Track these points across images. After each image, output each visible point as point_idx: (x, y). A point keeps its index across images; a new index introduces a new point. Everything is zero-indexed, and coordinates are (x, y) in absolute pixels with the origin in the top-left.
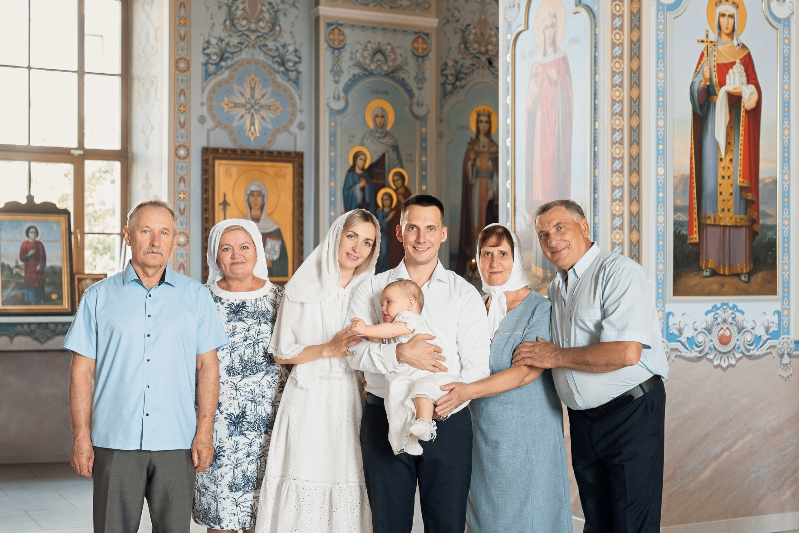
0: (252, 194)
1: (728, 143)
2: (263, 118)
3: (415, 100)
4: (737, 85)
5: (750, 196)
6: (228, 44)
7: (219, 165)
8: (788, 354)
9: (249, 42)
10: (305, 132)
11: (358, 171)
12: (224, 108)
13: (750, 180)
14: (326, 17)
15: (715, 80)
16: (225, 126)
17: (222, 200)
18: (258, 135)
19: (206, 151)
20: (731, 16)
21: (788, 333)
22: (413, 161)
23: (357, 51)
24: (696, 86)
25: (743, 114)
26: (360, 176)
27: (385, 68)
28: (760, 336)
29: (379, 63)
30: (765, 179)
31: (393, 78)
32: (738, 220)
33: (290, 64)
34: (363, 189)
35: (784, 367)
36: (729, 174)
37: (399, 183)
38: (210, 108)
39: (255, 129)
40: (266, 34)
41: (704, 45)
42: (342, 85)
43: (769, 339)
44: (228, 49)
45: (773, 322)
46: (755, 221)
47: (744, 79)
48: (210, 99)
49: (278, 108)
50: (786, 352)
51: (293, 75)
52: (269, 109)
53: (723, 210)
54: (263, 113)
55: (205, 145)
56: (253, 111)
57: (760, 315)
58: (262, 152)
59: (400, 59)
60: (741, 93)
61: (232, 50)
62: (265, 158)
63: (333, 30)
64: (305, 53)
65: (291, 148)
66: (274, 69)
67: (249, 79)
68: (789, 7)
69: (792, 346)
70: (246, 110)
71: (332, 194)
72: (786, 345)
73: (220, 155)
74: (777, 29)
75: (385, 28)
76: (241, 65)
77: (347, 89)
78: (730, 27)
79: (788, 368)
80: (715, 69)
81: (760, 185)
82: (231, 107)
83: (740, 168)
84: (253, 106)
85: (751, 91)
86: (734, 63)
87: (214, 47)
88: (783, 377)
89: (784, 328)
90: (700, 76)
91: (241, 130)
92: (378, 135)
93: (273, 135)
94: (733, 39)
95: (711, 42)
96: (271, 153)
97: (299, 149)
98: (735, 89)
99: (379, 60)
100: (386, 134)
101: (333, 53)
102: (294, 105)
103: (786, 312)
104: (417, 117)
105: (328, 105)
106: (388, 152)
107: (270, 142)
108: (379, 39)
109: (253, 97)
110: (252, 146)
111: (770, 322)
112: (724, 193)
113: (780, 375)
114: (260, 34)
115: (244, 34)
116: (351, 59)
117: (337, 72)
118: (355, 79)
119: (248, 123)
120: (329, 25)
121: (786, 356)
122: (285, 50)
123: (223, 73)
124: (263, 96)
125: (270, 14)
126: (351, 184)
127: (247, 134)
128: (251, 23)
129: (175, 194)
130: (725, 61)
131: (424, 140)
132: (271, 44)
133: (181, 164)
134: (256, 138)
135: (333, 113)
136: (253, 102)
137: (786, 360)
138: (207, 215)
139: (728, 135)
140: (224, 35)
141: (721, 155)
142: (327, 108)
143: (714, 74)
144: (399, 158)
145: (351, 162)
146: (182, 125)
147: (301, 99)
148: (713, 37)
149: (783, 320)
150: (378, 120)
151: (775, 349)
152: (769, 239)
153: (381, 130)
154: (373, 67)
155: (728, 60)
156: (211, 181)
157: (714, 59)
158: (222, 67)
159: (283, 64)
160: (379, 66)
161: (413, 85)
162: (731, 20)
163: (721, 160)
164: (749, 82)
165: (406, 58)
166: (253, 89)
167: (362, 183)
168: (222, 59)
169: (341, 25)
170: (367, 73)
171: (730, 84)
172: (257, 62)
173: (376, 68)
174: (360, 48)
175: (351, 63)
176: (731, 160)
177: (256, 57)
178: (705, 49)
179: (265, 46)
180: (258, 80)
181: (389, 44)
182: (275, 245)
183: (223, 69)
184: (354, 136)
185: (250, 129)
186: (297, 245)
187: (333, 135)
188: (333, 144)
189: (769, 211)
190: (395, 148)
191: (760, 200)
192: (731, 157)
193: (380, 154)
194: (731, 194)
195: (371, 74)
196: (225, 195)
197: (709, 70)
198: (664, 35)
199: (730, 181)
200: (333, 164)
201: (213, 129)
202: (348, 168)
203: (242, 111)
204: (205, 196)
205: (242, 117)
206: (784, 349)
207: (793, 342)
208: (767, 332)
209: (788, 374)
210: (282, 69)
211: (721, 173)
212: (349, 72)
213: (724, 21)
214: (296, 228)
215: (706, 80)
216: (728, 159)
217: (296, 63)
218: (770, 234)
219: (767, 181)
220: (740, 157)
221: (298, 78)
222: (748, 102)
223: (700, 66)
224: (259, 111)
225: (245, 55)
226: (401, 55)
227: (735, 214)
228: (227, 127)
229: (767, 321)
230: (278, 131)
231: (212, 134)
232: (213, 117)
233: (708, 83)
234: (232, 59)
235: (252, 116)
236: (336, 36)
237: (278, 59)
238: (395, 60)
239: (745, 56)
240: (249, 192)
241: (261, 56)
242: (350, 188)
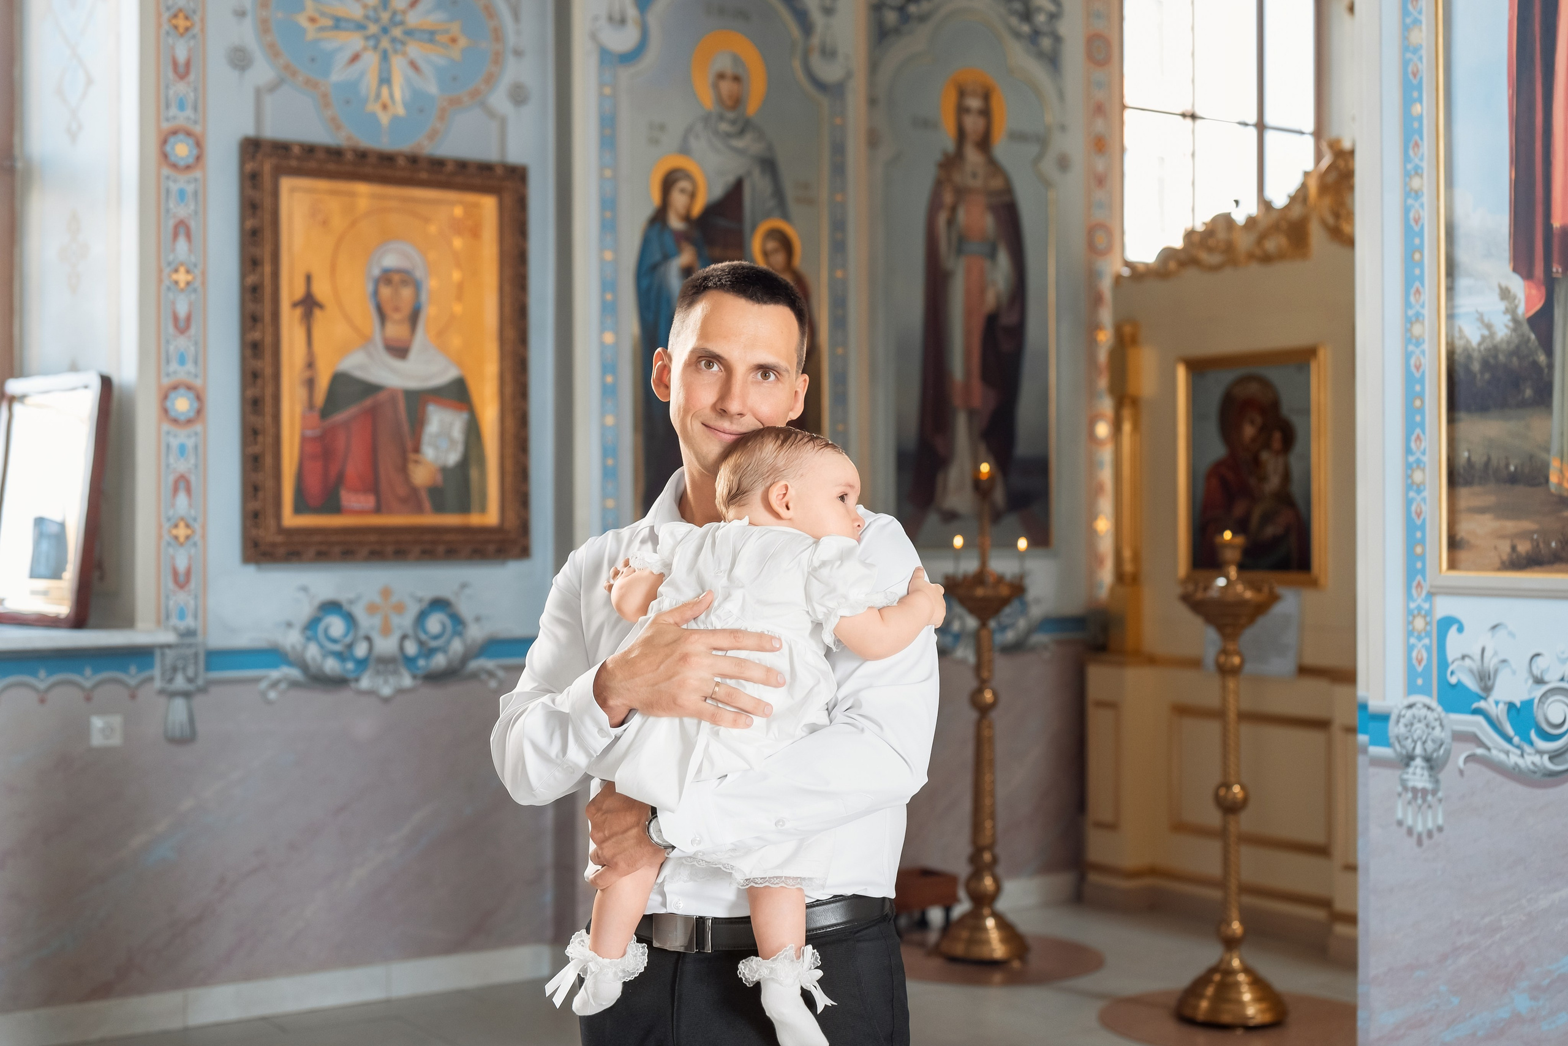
0: (386, 277)
2: (413, 65)
3: (815, 41)
7: (292, 190)
10: (528, 111)
11: (676, 223)
12: (304, 30)
16: (308, 82)
17: (299, 292)
18: (401, 111)
19: (251, 147)
22: (809, 202)
26: (681, 238)
34: (687, 273)
37: (779, 259)
38: (264, 27)
39: (392, 96)
48: (263, 1)
49: (454, 40)
52: (432, 41)
54: (414, 50)
55: (250, 131)
56: (385, 43)
58: (414, 160)
62: (424, 175)
65: (490, 154)
70: (367, 38)
71: (608, 285)
73: (294, 163)
82: (322, 29)
84: (385, 30)
91: (352, 95)
92: (724, 127)
93: (443, 114)
96: (437, 164)
97: (514, 156)
100: (746, 126)
102: (498, 35)
104: (821, 86)
105: (593, 36)
106: (749, 173)
107: (433, 135)
109: (385, 3)
110: (385, 143)
119: (372, 77)
124: (413, 5)
126: (657, 257)
127: (369, 106)
129: (160, 271)
131: (839, 149)
133: (181, 182)
134: (395, 119)
135: (610, 60)
136: (385, 18)
138: (256, 335)
142: (590, 47)
144: (779, 193)
145: (655, 198)
146: (182, 71)
147: (516, 16)
150: (726, 87)
153: (731, 115)
156: (268, 234)
182: (452, 425)
184: (662, 128)
186: (510, 423)
187: (608, 124)
188: (608, 143)
190: (769, 165)
193: (731, 179)
196: (309, 279)
200: (609, 205)
201: (273, 88)
202: (649, 213)
203: (355, 42)
204: (251, 280)
205: (355, 58)
214: (508, 377)
224: (403, 43)
228: (311, 84)
230: (455, 102)
231: (268, 100)
232: (273, 52)
235: (385, 57)
240: (376, 272)
242: (654, 267)
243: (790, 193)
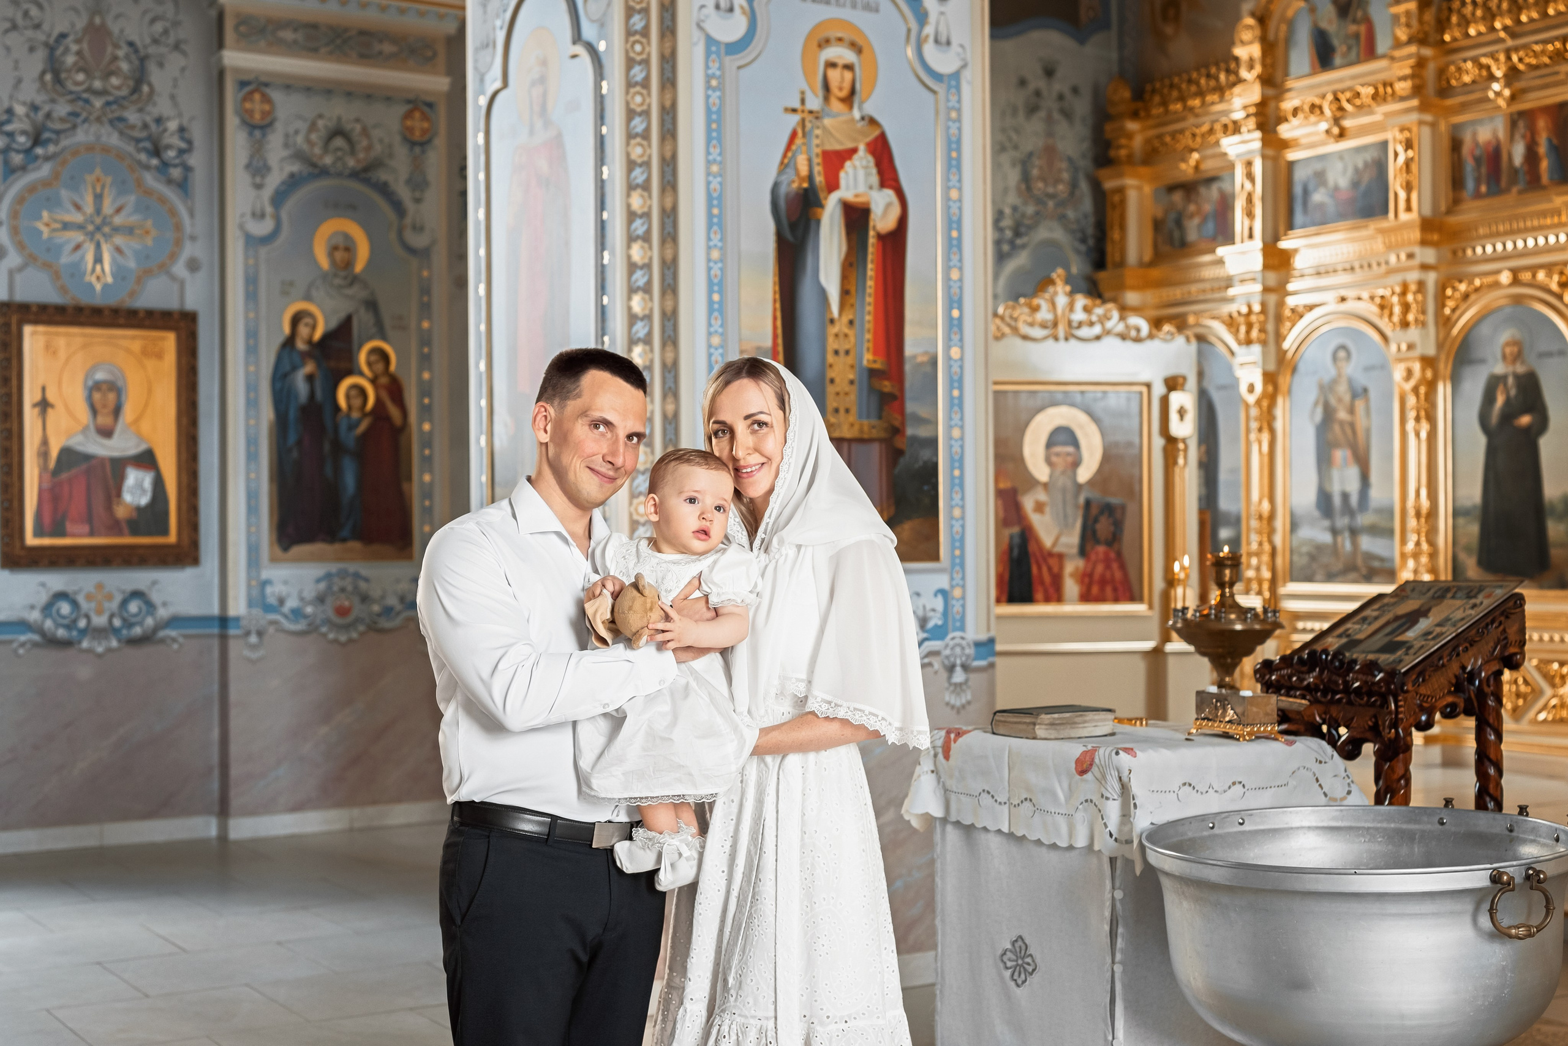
0: (97, 386)
1: (845, 293)
2: (117, 249)
3: (408, 221)
4: (862, 188)
5: (887, 386)
6: (48, 116)
7: (33, 334)
8: (962, 666)
9: (90, 114)
10: (202, 275)
11: (301, 345)
12: (41, 233)
13: (888, 356)
14: (237, 70)
15: (819, 179)
16: (44, 264)
17: (38, 397)
18: (109, 279)
19: (7, 308)
20: (849, 67)
21: (962, 628)
22: (404, 328)
23: (297, 132)
24: (783, 190)
25: (872, 240)
26: (305, 356)
27: (351, 163)
29: (339, 154)
30: (914, 357)
31: (367, 181)
32: (866, 428)
33: (171, 154)
34: (310, 378)
35: (956, 688)
36: (847, 347)
37: (380, 367)
38: (15, 231)
39: (103, 270)
40: (124, 98)
41: (795, 119)
42: (268, 192)
44: (50, 125)
45: (933, 610)
46: (896, 431)
47: (875, 179)
48: (14, 214)
49: (147, 232)
50: (958, 662)
51: (176, 173)
52: (131, 233)
53: (837, 411)
54: (119, 240)
55: (7, 297)
56: (98, 237)
58: (116, 310)
59: (378, 148)
60: (868, 204)
61: (58, 126)
62: (123, 321)
63: (251, 93)
64: (198, 133)
65: (171, 303)
66: (139, 162)
67: (90, 178)
68: (958, 54)
69: (971, 651)
70: (86, 234)
71: (251, 388)
72: (958, 650)
73: (32, 316)
74: (934, 92)
75: (350, 92)
76: (75, 153)
77: (278, 199)
78: (847, 85)
79: (964, 691)
80: (817, 160)
81: (908, 367)
82: (54, 230)
83: (868, 336)
84: (98, 228)
85: (888, 200)
86: (854, 151)
87: (21, 120)
88: (953, 707)
89: (954, 620)
90: (790, 172)
91: (76, 270)
92: (337, 281)
93: (139, 280)
94: (851, 107)
95: (811, 112)
96: (134, 312)
97: (190, 305)
98: (857, 196)
99: (338, 149)
100: (354, 280)
101: (251, 134)
102: (178, 227)
103: (957, 592)
104: (411, 251)
105: (241, 227)
106: (357, 311)
107: (132, 294)
108: (339, 110)
109: (98, 211)
110: (98, 301)
111: (928, 610)
112: (837, 380)
113: (948, 704)
114: (110, 98)
115: (79, 98)
116: (286, 145)
117: (258, 169)
118: (293, 183)
119: (90, 258)
120: (243, 84)
121: (958, 669)
122: (161, 129)
123: (38, 168)
124: (118, 210)
125: (130, 62)
126: (288, 368)
127: (87, 278)
128: (94, 78)
130: (838, 147)
131: (426, 290)
132: (132, 116)
134: (106, 286)
135: (252, 242)
136: (98, 220)
137: (959, 676)
138: (9, 426)
139: (844, 278)
140: (39, 99)
141: (831, 313)
142: (238, 233)
143: (818, 169)
144: (379, 323)
145: (287, 329)
147: (192, 214)
148: (814, 103)
149: (953, 606)
150: (339, 255)
151: (938, 658)
152: (925, 463)
153: (343, 274)
154: (328, 160)
155: (841, 143)
156: (14, 362)
157: (816, 141)
158: (37, 157)
159: (157, 152)
160: (339, 159)
161: (404, 193)
162: (848, 75)
163: (832, 321)
164: (883, 185)
165: (390, 146)
166: (98, 198)
167: (309, 368)
168: (37, 141)
169: (266, 85)
170: (316, 171)
171: (848, 188)
172: (106, 150)
173: (334, 163)
174: (303, 126)
175: (285, 153)
176: (851, 322)
177: (104, 139)
178: (798, 123)
179: (121, 119)
180: (109, 180)
181: (357, 120)
182: (143, 480)
183: (40, 161)
184: (291, 284)
185: (93, 270)
186: (185, 479)
187: (251, 282)
188: (251, 296)
189: (923, 412)
190: (372, 305)
191: (908, 394)
192: (851, 317)
193: (342, 315)
194: (852, 382)
195: (323, 172)
196: (44, 389)
197: (806, 163)
198: (720, 98)
199: (850, 360)
200: (251, 334)
201: (21, 269)
202: (279, 340)
203: (78, 237)
204: (4, 390)
205: (78, 247)
206: (955, 657)
207: (972, 645)
209: (964, 701)
210: (155, 162)
211: (832, 344)
212: (281, 169)
213: (834, 75)
214: (184, 449)
215: (802, 179)
216: (845, 319)
217: (181, 152)
218: (925, 454)
219: (920, 359)
220: (868, 318)
221: (185, 179)
222: (883, 218)
223: (790, 154)
224: (111, 236)
225: (82, 136)
226: (381, 141)
227: (860, 416)
228: (47, 266)
229: (921, 608)
230: (148, 272)
231: (18, 278)
232: (21, 246)
233: (805, 185)
234: (56, 143)
235: (98, 245)
236: (257, 106)
237: (147, 145)
238: (369, 148)
239: (876, 139)
240: (90, 383)
241: (113, 139)
242: (285, 375)
243: (387, 322)
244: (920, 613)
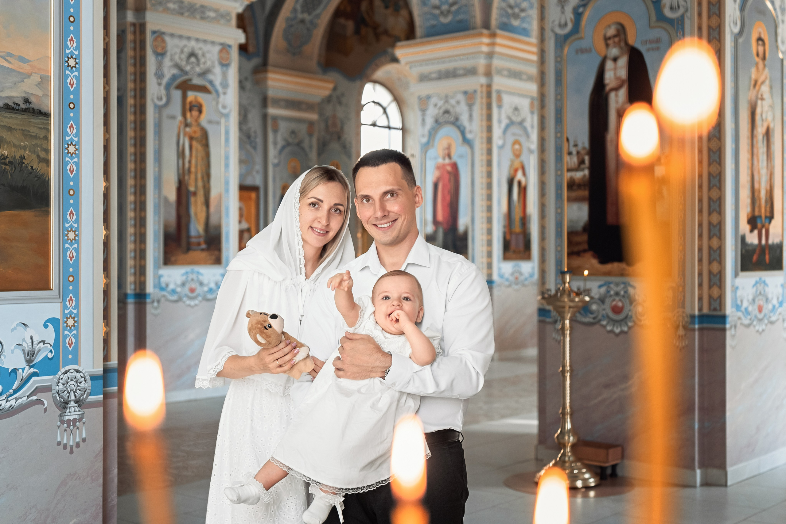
8: (76, 402)
21: (76, 361)
28: (15, 371)
35: (69, 426)
43: (35, 374)
45: (43, 342)
50: (72, 397)
57: (15, 329)
69: (87, 385)
72: (72, 385)
79: (78, 428)
88: (65, 447)
89: (67, 352)
111: (35, 343)
113: (59, 444)
137: (73, 413)
149: (65, 337)
151: (49, 394)
206: (69, 392)
207: (88, 378)
208: (29, 362)
209: (78, 439)
229: (29, 340)
244: (27, 345)
